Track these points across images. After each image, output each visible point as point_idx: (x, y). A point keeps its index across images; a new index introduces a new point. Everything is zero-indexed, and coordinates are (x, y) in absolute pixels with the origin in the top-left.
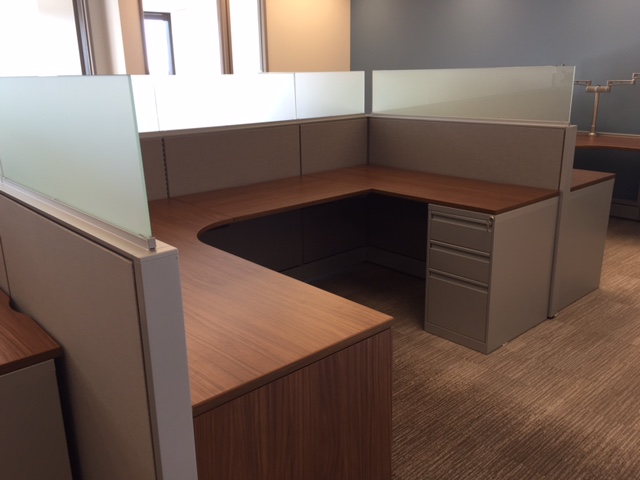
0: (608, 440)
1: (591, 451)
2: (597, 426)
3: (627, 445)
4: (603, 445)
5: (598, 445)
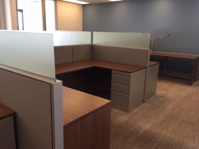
0: (162, 134)
1: (159, 137)
2: (159, 130)
3: (168, 135)
4: (161, 136)
5: (160, 135)
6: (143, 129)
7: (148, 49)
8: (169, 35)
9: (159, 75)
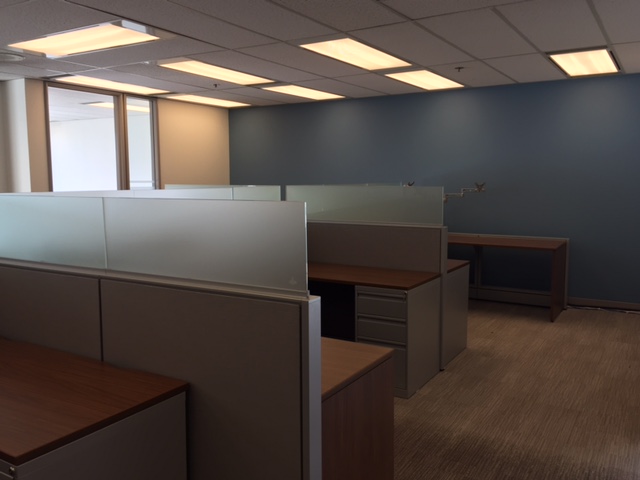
6: (455, 435)
7: (440, 226)
8: (480, 187)
9: (470, 299)
